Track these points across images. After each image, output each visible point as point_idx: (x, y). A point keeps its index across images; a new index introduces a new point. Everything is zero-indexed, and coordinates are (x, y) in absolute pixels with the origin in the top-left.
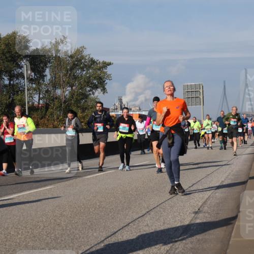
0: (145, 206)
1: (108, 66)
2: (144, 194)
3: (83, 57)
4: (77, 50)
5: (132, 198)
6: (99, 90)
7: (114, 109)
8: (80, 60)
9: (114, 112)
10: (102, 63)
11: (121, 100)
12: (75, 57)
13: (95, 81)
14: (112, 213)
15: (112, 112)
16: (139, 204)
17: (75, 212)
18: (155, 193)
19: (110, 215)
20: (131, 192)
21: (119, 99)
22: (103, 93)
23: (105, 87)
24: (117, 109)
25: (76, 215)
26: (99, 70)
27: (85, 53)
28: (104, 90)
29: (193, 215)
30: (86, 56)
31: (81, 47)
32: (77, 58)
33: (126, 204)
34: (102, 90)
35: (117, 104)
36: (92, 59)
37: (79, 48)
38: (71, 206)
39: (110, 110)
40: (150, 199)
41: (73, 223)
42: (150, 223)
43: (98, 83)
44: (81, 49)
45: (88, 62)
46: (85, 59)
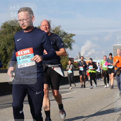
0: (94, 110)
1: (73, 36)
2: (93, 104)
3: (60, 31)
4: (57, 28)
5: (86, 106)
6: (68, 49)
7: (76, 59)
8: (58, 33)
9: (76, 60)
10: (70, 34)
11: (80, 54)
12: (56, 31)
13: (66, 44)
14: (76, 114)
15: (75, 60)
16: (90, 109)
17: (57, 113)
18: (99, 103)
19: (75, 115)
20: (86, 103)
21: (79, 53)
22: (71, 50)
23: (72, 47)
24: (78, 58)
25: (57, 115)
26: (68, 38)
27: (61, 29)
28: (71, 48)
29: (119, 115)
30: (61, 31)
31: (59, 26)
32: (57, 32)
33: (83, 109)
34: (70, 49)
35: (78, 56)
36: (64, 32)
37: (58, 26)
38: (54, 110)
39: (74, 59)
40: (96, 106)
41: (55, 119)
42: (96, 119)
43: (68, 45)
44: (59, 27)
45: (62, 34)
46: (61, 32)
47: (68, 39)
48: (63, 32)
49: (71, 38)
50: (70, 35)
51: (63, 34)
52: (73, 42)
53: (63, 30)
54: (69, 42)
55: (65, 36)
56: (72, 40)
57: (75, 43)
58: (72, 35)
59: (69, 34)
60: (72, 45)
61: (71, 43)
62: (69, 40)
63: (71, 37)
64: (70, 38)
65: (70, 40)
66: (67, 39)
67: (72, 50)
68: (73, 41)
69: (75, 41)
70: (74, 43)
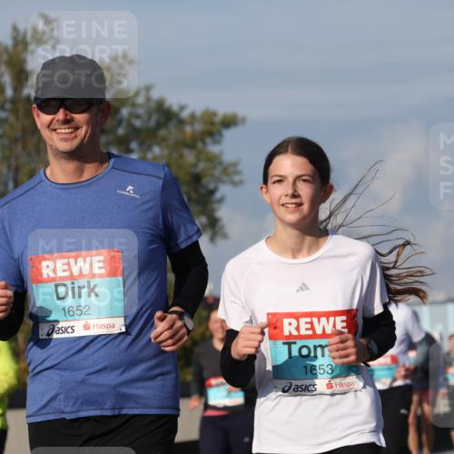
28: (213, 226)
30: (136, 94)
45: (145, 118)
46: (134, 105)
47: (186, 152)
48: (148, 99)
49: (213, 149)
50: (198, 127)
51: (150, 115)
52: (225, 178)
53: (148, 89)
54: (197, 179)
55: (162, 133)
56: (221, 163)
57: (241, 182)
58: (216, 126)
59: (193, 116)
60: (221, 200)
61: (211, 186)
62: (198, 159)
63: (209, 140)
64: (200, 145)
65: (202, 166)
66: (182, 156)
67: (225, 236)
68: (225, 171)
69: (240, 167)
70: (235, 184)
